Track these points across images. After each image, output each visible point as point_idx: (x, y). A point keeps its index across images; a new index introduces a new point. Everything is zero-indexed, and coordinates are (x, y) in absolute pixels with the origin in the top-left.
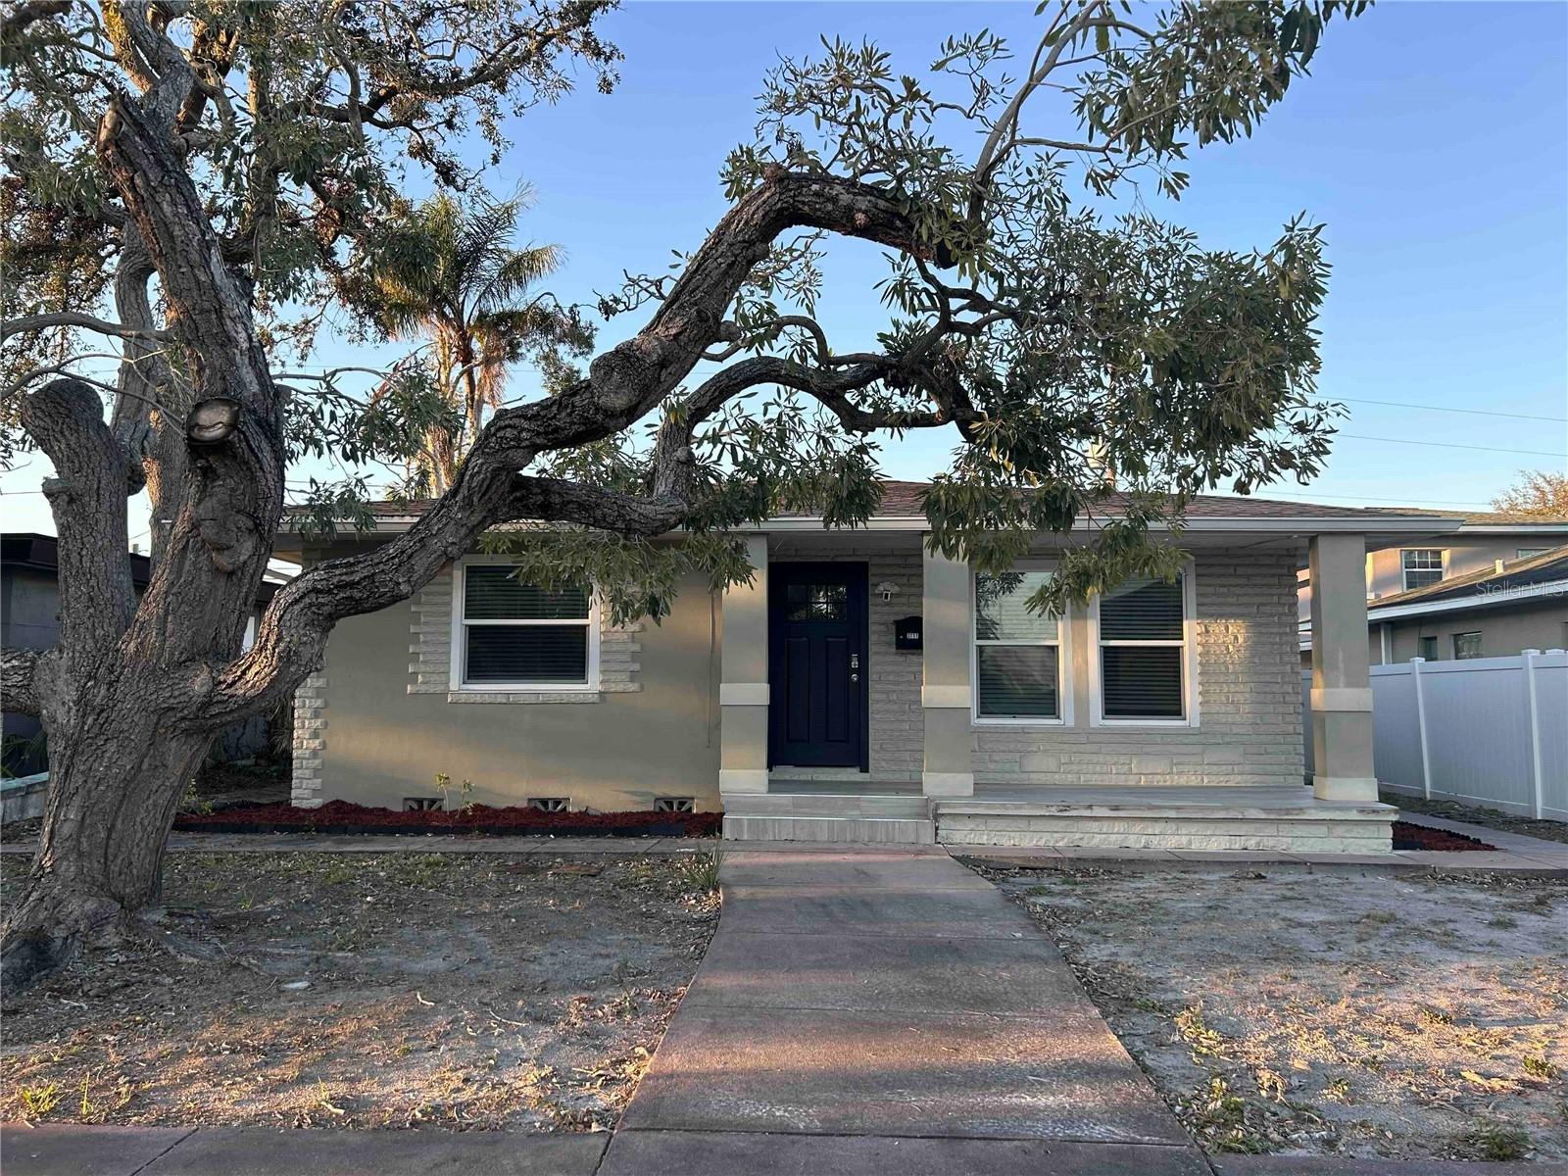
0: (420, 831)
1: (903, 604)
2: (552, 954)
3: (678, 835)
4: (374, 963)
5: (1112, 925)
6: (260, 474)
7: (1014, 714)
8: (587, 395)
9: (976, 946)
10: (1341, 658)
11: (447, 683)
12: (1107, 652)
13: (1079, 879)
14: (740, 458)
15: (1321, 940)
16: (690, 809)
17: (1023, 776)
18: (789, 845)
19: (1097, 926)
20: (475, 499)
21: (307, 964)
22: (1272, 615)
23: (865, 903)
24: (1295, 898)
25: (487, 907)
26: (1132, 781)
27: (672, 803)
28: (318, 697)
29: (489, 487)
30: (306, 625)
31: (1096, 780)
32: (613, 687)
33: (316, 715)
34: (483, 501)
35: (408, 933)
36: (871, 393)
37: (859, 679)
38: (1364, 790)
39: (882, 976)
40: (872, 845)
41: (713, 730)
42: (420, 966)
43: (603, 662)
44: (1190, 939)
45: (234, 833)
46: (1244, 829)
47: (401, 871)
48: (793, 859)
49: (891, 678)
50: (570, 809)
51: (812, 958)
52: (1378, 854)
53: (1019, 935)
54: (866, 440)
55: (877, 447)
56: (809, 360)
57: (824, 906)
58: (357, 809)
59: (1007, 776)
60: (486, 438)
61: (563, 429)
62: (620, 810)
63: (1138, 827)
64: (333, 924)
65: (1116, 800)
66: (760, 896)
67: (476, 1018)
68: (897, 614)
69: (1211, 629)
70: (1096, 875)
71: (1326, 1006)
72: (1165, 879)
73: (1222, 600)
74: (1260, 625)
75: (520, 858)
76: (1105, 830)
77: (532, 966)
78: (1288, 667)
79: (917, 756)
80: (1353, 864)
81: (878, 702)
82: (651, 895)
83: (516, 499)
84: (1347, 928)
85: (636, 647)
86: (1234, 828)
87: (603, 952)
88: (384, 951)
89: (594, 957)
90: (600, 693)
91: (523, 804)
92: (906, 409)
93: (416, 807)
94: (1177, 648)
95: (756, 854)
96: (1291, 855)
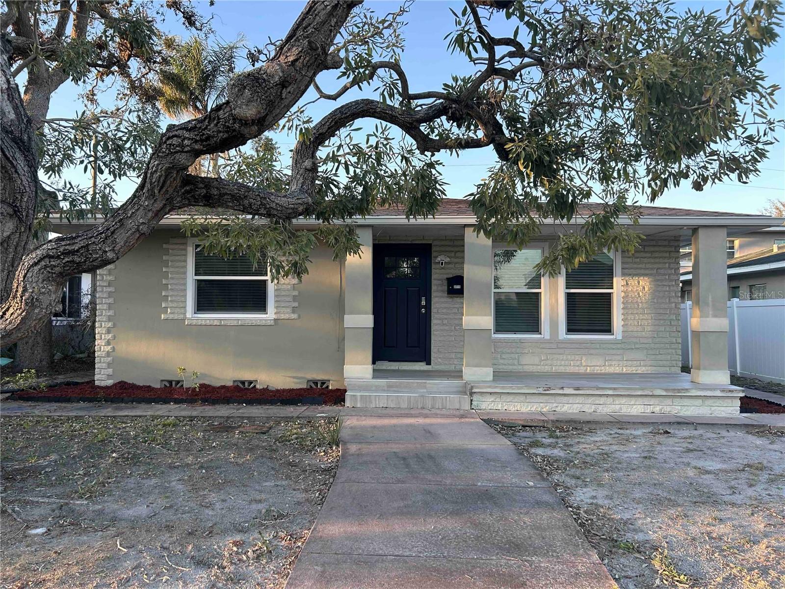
0: (166, 401)
1: (452, 268)
2: (223, 501)
3: (319, 404)
4: (99, 510)
5: (587, 472)
6: (15, 175)
7: (515, 332)
8: (228, 109)
9: (505, 494)
10: (710, 299)
11: (185, 314)
12: (569, 296)
13: (558, 434)
14: (352, 173)
15: (724, 485)
16: (328, 387)
17: (520, 367)
18: (384, 412)
19: (578, 472)
20: (156, 192)
21: (53, 511)
22: (665, 275)
23: (430, 457)
24: (696, 450)
25: (190, 459)
26: (582, 370)
27: (317, 383)
28: (109, 321)
29: (164, 182)
30: (44, 280)
31: (562, 369)
32: (283, 316)
33: (108, 332)
34: (162, 193)
35: (131, 483)
36: (437, 126)
37: (426, 311)
38: (722, 378)
39: (444, 522)
40: (434, 411)
41: (341, 340)
42: (131, 513)
43: (276, 301)
44: (640, 484)
45: (55, 402)
46: (652, 401)
47: (144, 431)
48: (386, 422)
49: (444, 311)
50: (258, 387)
51: (396, 505)
52: (731, 416)
53: (531, 484)
54: (434, 159)
55: (441, 164)
56: (395, 95)
57: (404, 459)
58: (134, 387)
59: (511, 367)
60: (160, 145)
61: (213, 137)
62: (287, 387)
63: (591, 400)
64: (85, 475)
65: (577, 383)
66: (364, 451)
67: (153, 565)
68: (448, 274)
69: (629, 283)
70: (568, 431)
71: (751, 546)
72: (611, 434)
73: (635, 266)
74: (658, 280)
75: (222, 420)
76: (570, 402)
77: (207, 511)
78: (673, 305)
79: (459, 356)
80: (721, 424)
81: (437, 324)
82: (297, 448)
83: (188, 192)
84: (738, 475)
85: (296, 293)
86: (646, 401)
87: (258, 498)
88: (110, 499)
89: (251, 502)
90: (275, 320)
91: (230, 384)
92: (461, 136)
93: (168, 385)
94: (610, 294)
95: (364, 418)
96: (680, 417)
